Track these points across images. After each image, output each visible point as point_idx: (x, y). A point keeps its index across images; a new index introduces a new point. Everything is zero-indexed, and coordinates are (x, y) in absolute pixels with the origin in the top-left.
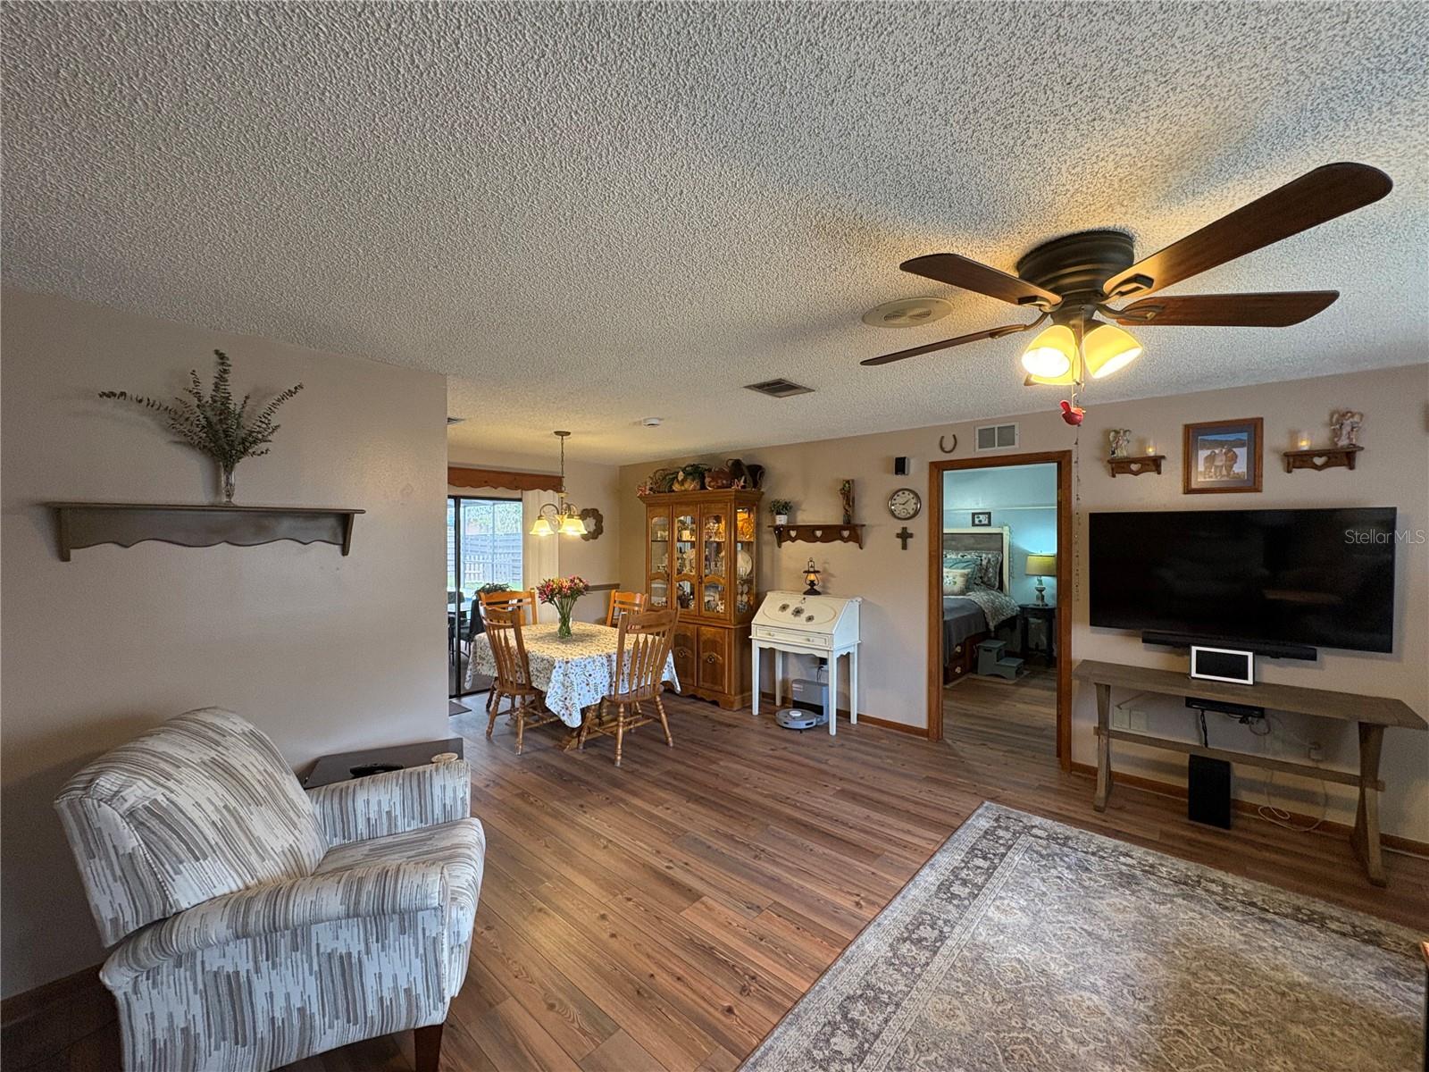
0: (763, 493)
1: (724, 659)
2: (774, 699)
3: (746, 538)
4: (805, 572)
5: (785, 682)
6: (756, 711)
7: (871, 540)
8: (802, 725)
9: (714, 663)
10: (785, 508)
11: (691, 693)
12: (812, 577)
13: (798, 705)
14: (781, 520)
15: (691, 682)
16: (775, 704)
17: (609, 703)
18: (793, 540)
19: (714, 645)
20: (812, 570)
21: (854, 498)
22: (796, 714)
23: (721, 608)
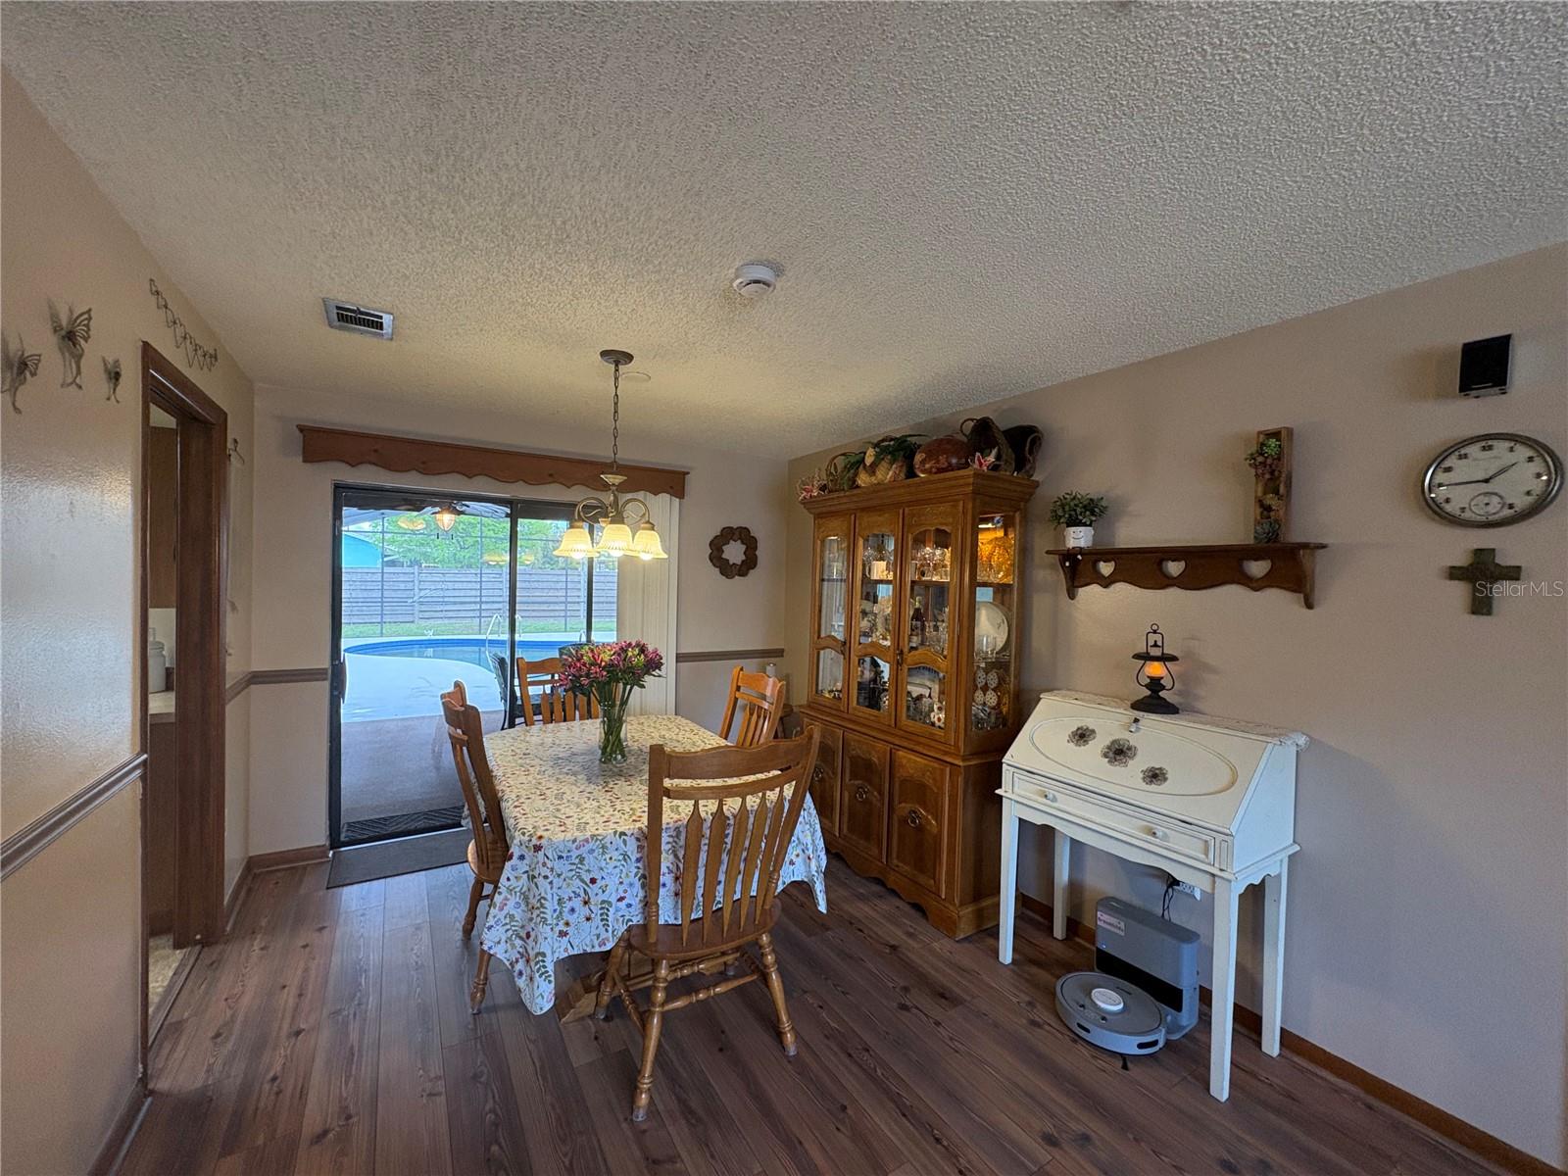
0: (1036, 484)
1: (940, 824)
2: (1051, 919)
3: (1000, 577)
4: (1137, 656)
5: (1075, 888)
6: (1006, 954)
7: (1339, 589)
8: (1129, 1045)
9: (920, 829)
10: (1085, 511)
11: (875, 874)
12: (1155, 669)
13: (1114, 968)
14: (1079, 538)
15: (875, 851)
16: (1049, 929)
17: (639, 940)
18: (1106, 582)
19: (920, 792)
20: (1156, 652)
21: (1289, 478)
22: (1108, 1000)
23: (938, 716)
